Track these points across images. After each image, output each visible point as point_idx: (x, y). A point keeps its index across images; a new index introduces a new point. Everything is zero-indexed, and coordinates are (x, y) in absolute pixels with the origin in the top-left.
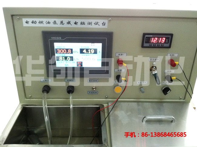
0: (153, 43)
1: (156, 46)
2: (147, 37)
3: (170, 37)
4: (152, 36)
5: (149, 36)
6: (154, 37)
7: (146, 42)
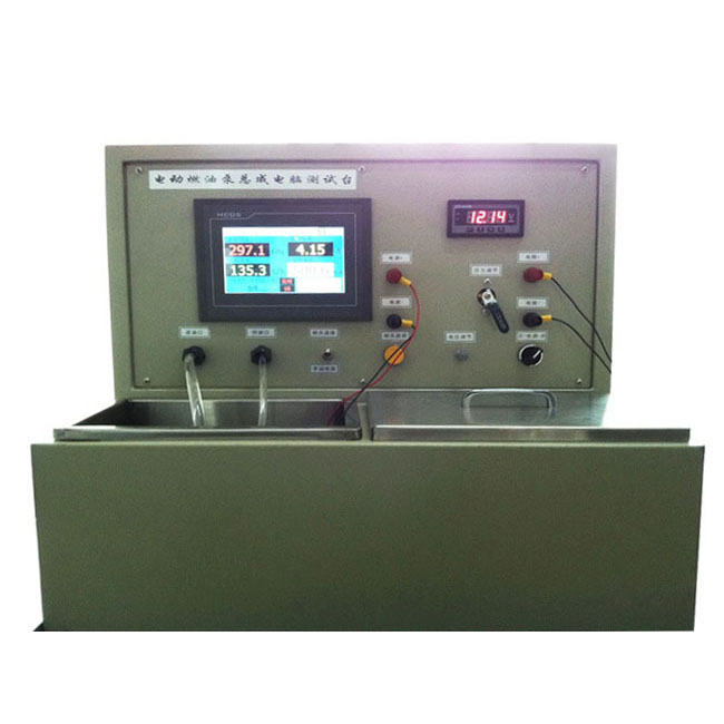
0: (475, 224)
1: (486, 232)
2: (457, 210)
3: (517, 207)
4: (470, 206)
5: (464, 207)
6: (477, 210)
7: (458, 223)
